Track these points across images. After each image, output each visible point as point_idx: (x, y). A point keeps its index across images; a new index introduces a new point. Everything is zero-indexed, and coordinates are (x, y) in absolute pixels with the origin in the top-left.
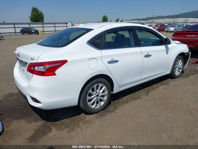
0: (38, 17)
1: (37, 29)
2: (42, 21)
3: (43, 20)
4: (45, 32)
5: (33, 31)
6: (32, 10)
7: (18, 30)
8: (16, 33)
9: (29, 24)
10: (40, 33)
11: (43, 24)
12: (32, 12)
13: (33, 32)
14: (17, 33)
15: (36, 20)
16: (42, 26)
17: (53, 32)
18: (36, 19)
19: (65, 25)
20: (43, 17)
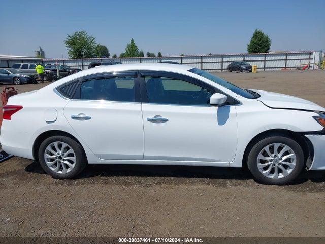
0: (261, 46)
1: (252, 64)
2: (266, 51)
3: (269, 49)
4: (266, 69)
5: (244, 67)
6: (253, 35)
7: (226, 66)
8: (222, 69)
9: (244, 56)
10: (253, 70)
11: (265, 56)
12: (253, 37)
13: (244, 69)
14: (224, 70)
15: (256, 50)
16: (263, 58)
17: (281, 69)
18: (256, 48)
19: (307, 57)
20: (270, 45)
